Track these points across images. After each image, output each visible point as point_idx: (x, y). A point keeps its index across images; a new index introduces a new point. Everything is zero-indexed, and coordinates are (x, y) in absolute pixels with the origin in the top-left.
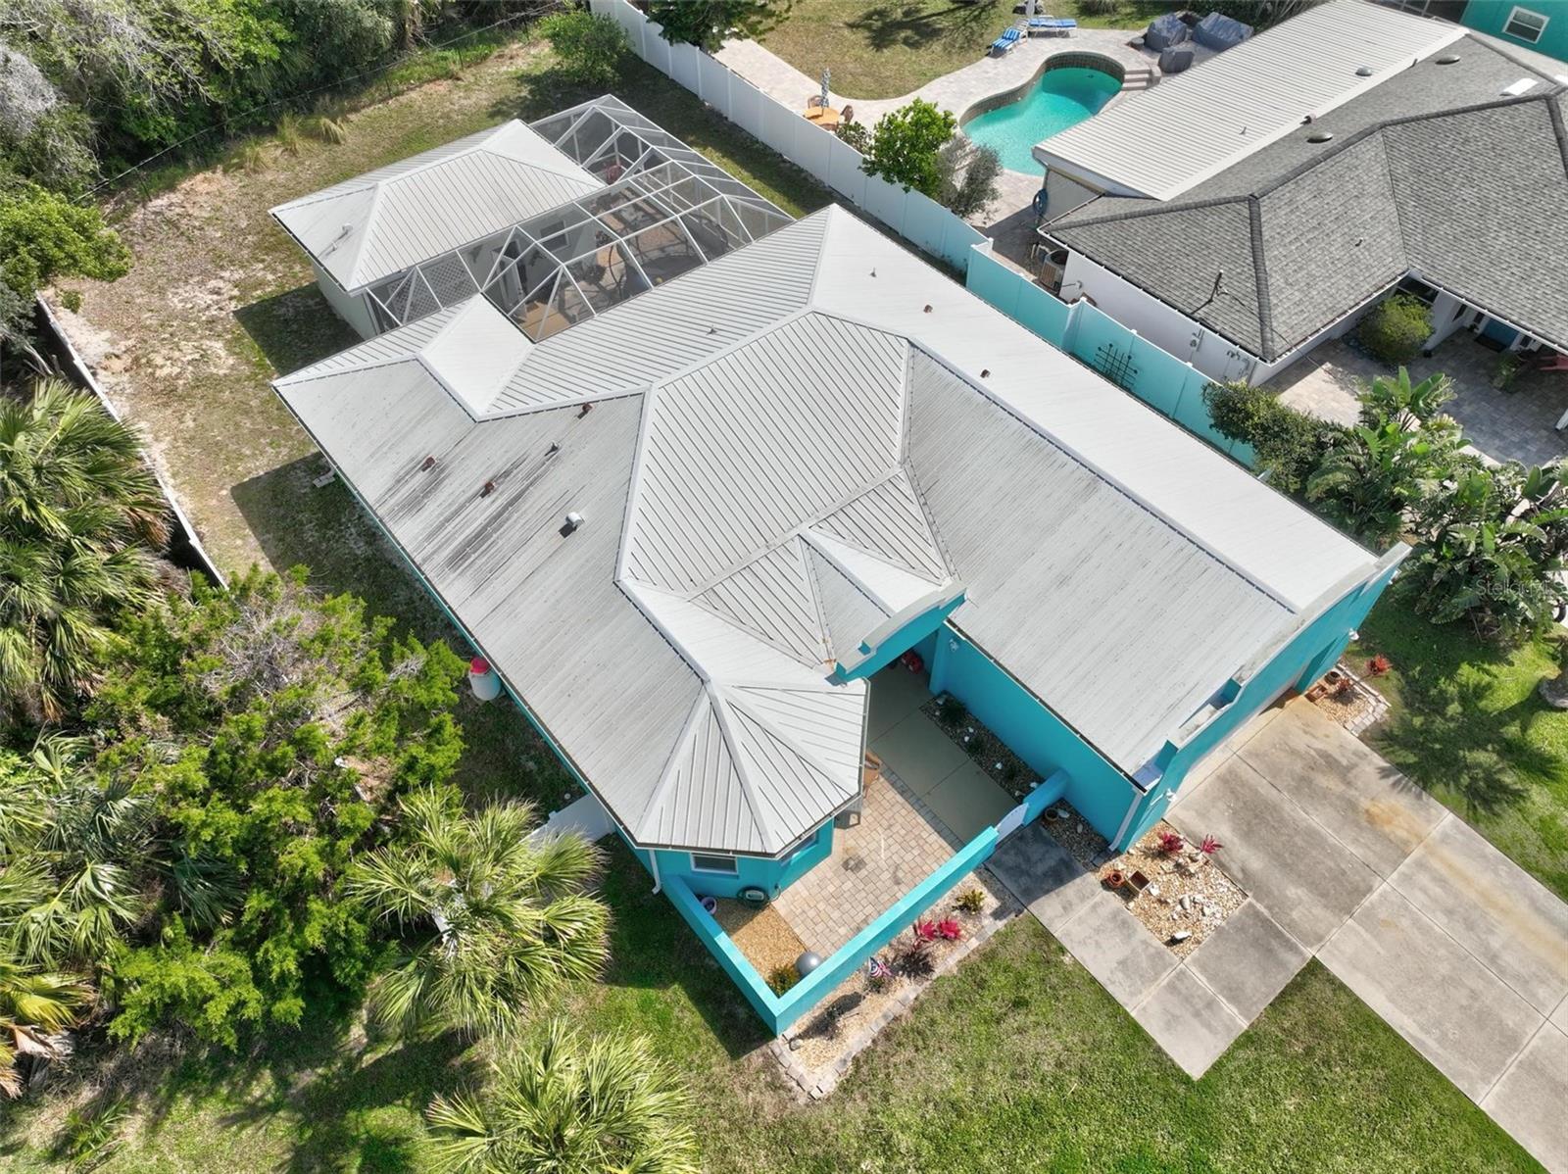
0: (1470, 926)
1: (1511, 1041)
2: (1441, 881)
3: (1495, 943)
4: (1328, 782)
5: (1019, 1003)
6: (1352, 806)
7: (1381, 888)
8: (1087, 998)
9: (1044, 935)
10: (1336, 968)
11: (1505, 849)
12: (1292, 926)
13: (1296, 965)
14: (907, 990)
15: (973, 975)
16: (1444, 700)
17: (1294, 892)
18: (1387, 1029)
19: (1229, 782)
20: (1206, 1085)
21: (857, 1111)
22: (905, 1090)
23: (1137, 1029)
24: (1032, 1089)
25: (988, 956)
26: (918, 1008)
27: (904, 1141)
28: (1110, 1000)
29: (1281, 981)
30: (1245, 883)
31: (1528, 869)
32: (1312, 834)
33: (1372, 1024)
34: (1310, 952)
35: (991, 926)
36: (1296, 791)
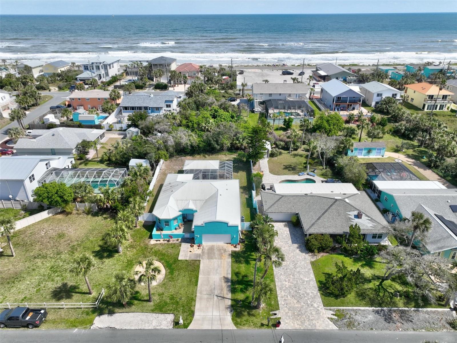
0: (219, 267)
1: (209, 275)
2: (221, 263)
3: (219, 269)
4: (222, 251)
5: (172, 248)
6: (222, 254)
7: (215, 260)
8: (178, 250)
9: (181, 245)
10: (201, 262)
11: (232, 265)
12: (202, 257)
13: (198, 259)
14: (166, 242)
15: (172, 244)
16: (246, 254)
17: (206, 255)
18: (199, 267)
19: (213, 246)
20: (179, 260)
21: (152, 246)
22: (157, 247)
23: (179, 254)
24: (166, 253)
25: (174, 244)
26: (165, 243)
27: (153, 250)
28: (179, 251)
29: (195, 259)
30: (203, 252)
31: (232, 268)
32: (214, 253)
33: (199, 266)
34: (201, 259)
35: (178, 242)
36: (218, 250)
